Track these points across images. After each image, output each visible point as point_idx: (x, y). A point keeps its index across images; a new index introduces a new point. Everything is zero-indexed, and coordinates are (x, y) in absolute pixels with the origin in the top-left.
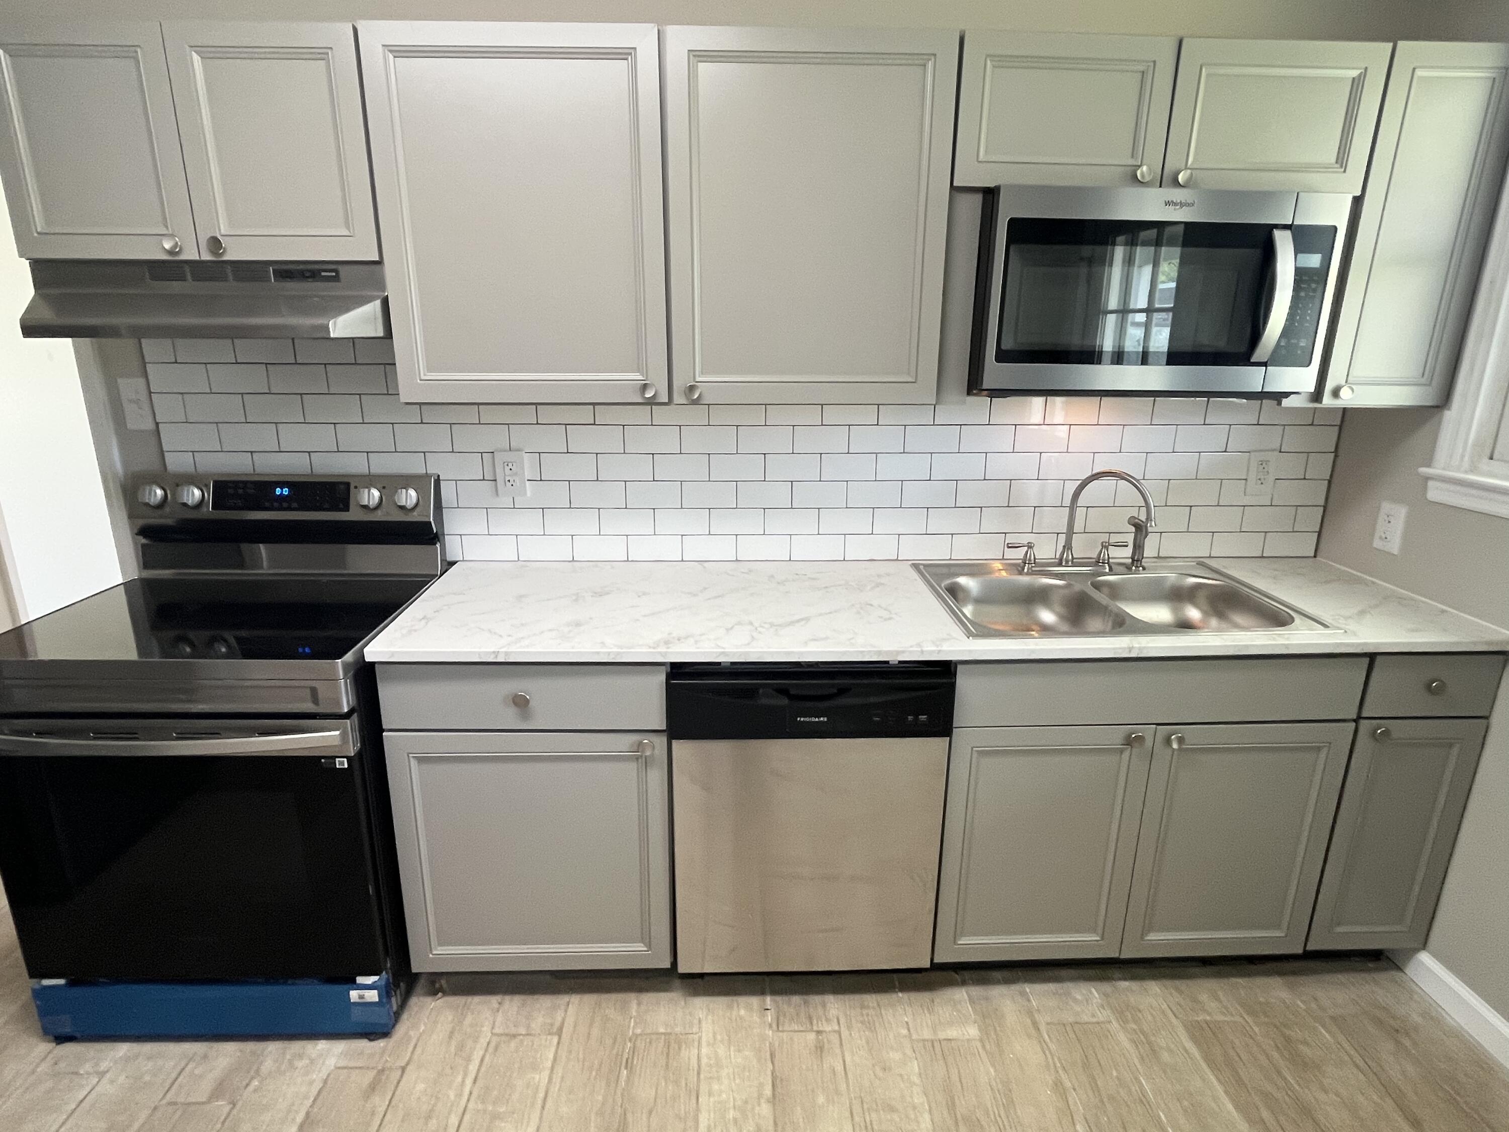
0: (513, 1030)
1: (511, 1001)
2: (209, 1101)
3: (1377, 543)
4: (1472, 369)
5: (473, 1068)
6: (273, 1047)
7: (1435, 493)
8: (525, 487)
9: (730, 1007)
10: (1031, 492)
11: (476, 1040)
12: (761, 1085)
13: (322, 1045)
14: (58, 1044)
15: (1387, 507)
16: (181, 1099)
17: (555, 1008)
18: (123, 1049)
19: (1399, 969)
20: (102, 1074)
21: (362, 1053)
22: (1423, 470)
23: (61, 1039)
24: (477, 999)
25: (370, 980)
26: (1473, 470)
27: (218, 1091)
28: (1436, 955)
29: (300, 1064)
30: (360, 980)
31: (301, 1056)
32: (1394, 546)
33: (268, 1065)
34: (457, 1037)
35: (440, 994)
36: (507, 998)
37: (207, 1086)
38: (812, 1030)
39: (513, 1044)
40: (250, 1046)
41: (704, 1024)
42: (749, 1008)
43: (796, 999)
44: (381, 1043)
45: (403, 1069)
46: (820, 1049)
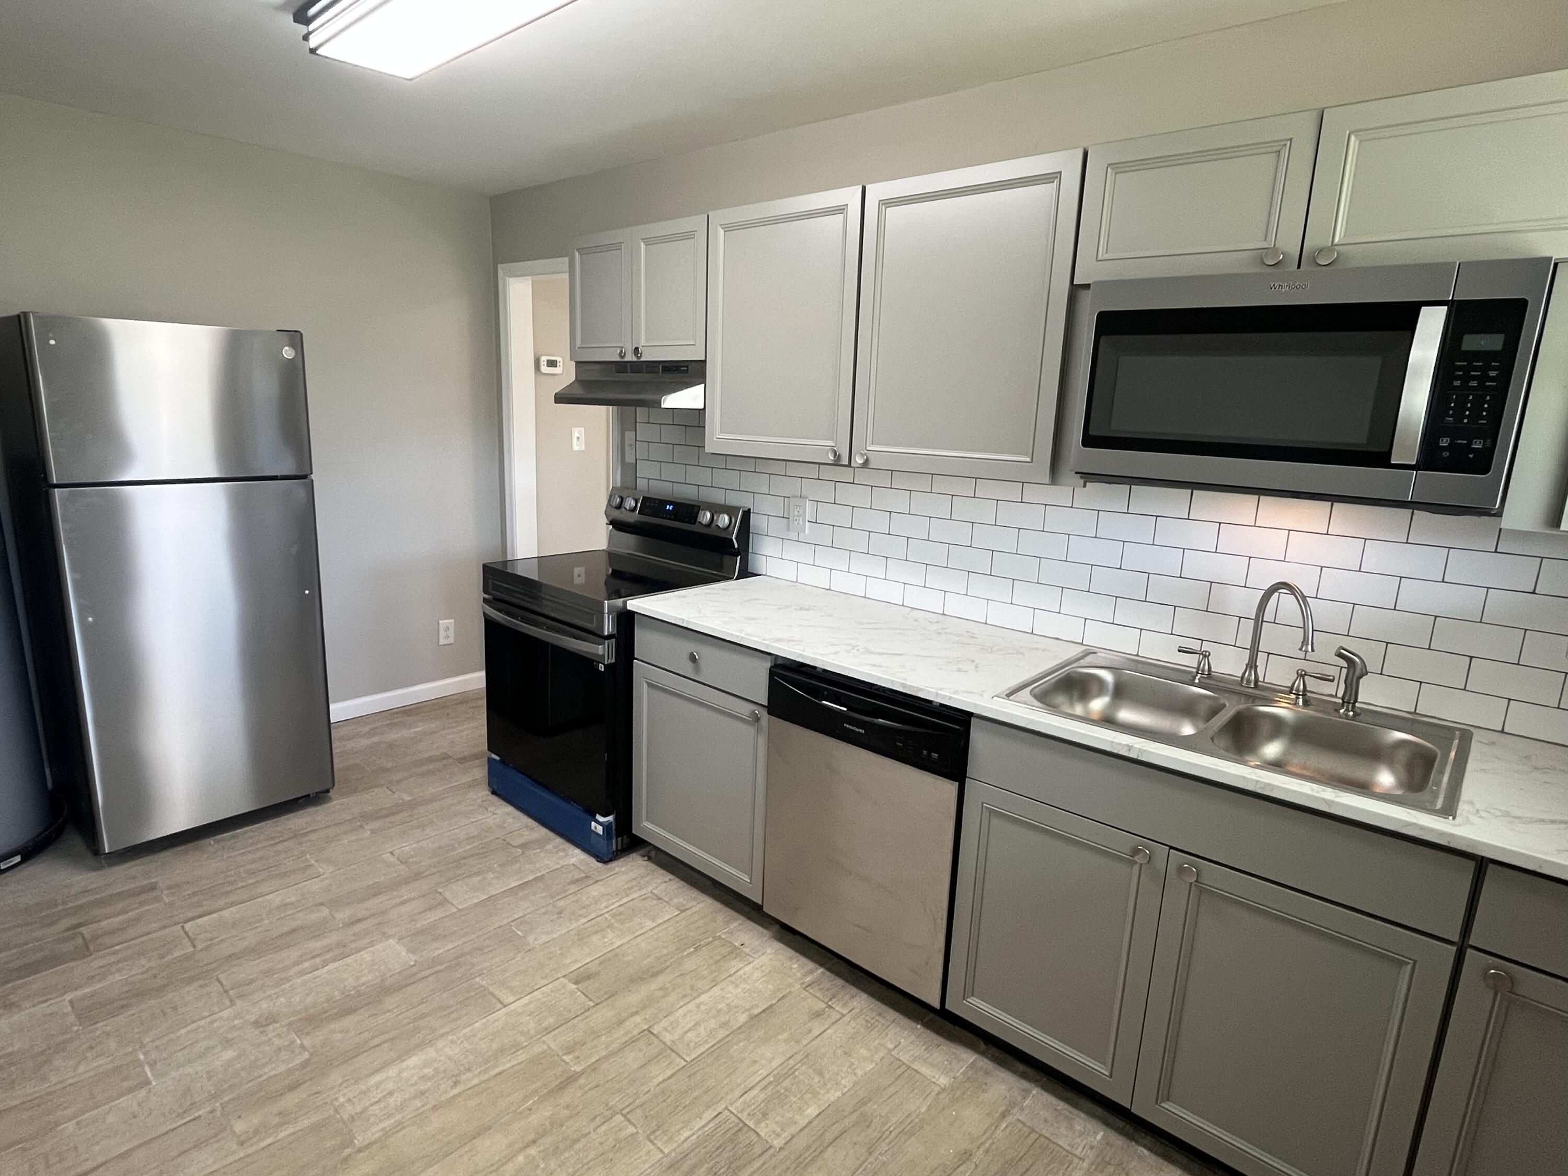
0: (662, 896)
1: (677, 882)
2: (516, 847)
5: (625, 900)
6: (559, 840)
8: (806, 526)
9: (791, 958)
11: (640, 889)
12: (757, 1006)
13: (577, 851)
14: (492, 794)
16: (508, 840)
17: (695, 899)
18: (510, 809)
20: (494, 814)
21: (588, 864)
23: (494, 793)
24: (662, 871)
27: (524, 846)
29: (561, 854)
31: (564, 850)
33: (549, 847)
34: (634, 883)
35: (646, 858)
36: (677, 879)
37: (520, 841)
38: (827, 1003)
39: (655, 902)
40: (551, 835)
41: (764, 956)
42: (802, 967)
43: (839, 982)
44: (600, 865)
45: (597, 881)
46: (818, 1015)
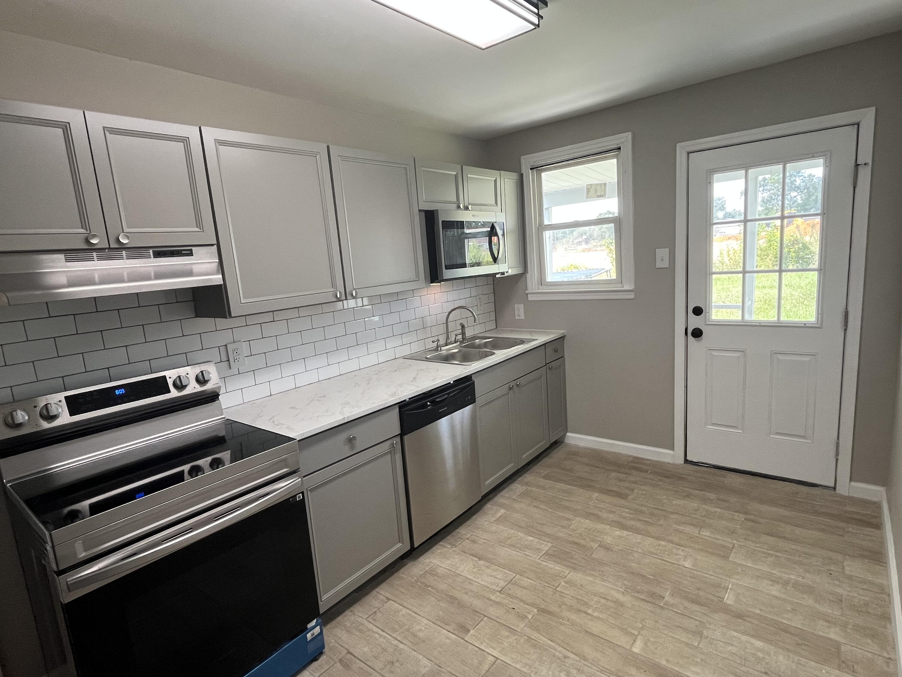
1: (355, 608)
3: (517, 318)
4: (531, 261)
5: (376, 630)
7: (531, 298)
8: (245, 359)
10: (430, 321)
11: (362, 625)
15: (516, 306)
17: (375, 597)
19: (563, 442)
22: (526, 292)
25: (314, 623)
26: (538, 289)
28: (570, 432)
30: (309, 626)
32: (523, 317)
34: (353, 630)
38: (465, 540)
39: (378, 614)
43: (449, 537)
45: (349, 653)
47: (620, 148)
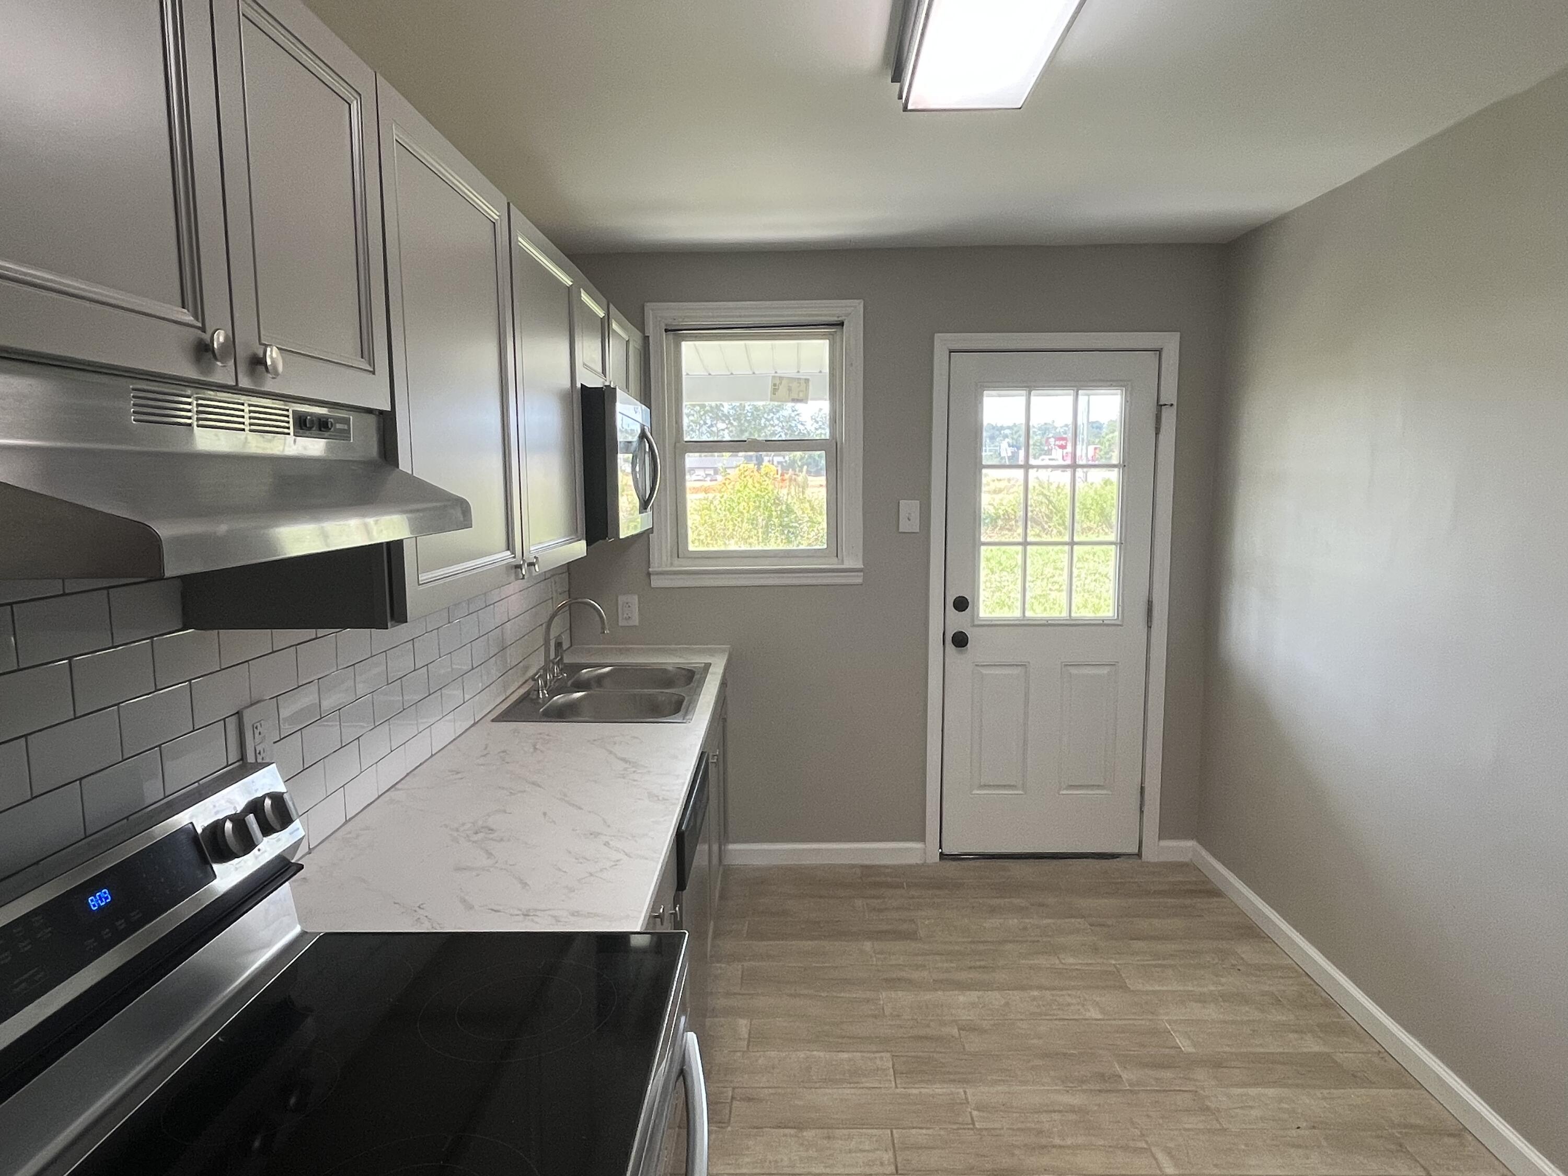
3: (625, 622)
7: (656, 582)
15: (623, 598)
22: (648, 570)
26: (672, 564)
32: (635, 621)
47: (842, 324)
